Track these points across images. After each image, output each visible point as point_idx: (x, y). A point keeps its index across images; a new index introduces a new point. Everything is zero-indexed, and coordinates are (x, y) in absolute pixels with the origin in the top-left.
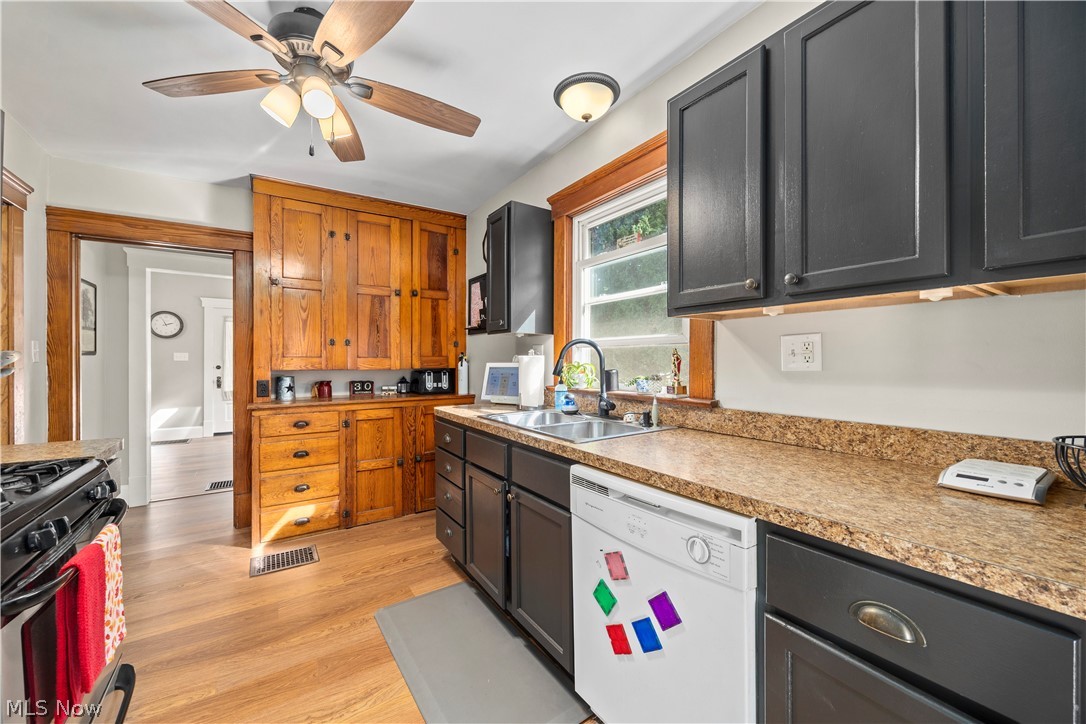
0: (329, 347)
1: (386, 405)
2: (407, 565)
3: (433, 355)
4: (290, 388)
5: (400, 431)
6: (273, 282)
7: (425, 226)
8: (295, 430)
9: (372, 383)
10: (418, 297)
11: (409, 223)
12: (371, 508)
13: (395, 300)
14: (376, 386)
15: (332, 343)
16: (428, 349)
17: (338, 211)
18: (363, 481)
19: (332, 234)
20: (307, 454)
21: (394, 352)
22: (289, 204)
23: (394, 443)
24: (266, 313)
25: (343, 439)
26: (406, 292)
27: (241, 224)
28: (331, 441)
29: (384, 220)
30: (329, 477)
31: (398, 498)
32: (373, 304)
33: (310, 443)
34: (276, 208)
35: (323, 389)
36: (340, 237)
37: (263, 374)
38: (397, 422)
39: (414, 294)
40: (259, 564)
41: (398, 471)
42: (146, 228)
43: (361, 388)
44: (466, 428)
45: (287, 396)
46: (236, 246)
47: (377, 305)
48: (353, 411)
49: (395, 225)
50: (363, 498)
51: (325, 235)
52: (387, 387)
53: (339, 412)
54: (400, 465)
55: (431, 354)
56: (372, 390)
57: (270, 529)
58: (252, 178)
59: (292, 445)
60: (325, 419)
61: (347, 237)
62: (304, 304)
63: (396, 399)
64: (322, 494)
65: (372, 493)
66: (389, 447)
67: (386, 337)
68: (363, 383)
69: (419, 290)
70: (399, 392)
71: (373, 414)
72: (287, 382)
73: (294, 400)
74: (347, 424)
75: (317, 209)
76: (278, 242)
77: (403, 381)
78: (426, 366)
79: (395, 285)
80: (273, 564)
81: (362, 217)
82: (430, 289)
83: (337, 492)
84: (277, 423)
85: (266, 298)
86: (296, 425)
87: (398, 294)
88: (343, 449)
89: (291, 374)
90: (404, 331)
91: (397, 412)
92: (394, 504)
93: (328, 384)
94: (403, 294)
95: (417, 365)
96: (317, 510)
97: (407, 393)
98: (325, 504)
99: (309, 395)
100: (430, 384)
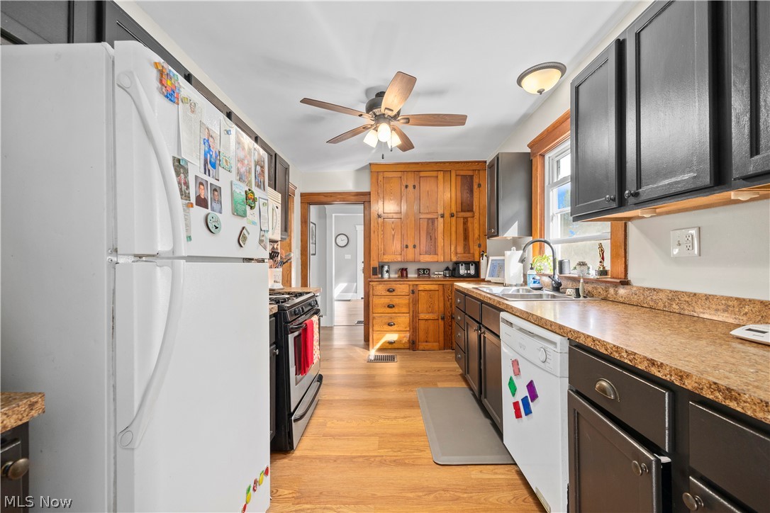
0: (405, 249)
1: (435, 283)
2: (439, 373)
3: (464, 253)
4: (387, 271)
5: (442, 299)
6: (379, 216)
7: (458, 172)
8: (388, 293)
9: (429, 270)
10: (454, 218)
11: (449, 173)
12: (426, 342)
13: (441, 220)
14: (431, 272)
15: (407, 247)
16: (460, 249)
17: (410, 173)
18: (422, 325)
19: (407, 187)
20: (394, 306)
21: (440, 251)
22: (387, 175)
23: (439, 305)
24: (376, 233)
25: (411, 300)
26: (447, 215)
27: (366, 189)
28: (405, 301)
29: (434, 174)
30: (404, 320)
31: (442, 339)
32: (428, 222)
33: (396, 301)
34: (380, 178)
35: (403, 272)
36: (411, 187)
37: (375, 264)
38: (441, 293)
39: (452, 215)
40: (372, 358)
41: (441, 322)
42: (331, 196)
43: (424, 273)
44: (466, 295)
45: (386, 276)
46: (363, 199)
47: (430, 224)
48: (417, 285)
49: (441, 175)
50: (422, 335)
51: (403, 188)
52: (438, 273)
53: (409, 285)
54: (443, 319)
55: (463, 252)
56: (429, 274)
57: (378, 343)
58: (370, 164)
59: (386, 301)
60: (403, 288)
61: (414, 187)
62: (393, 226)
63: (442, 279)
64: (401, 329)
65: (427, 333)
66: (436, 307)
67: (435, 242)
68: (424, 270)
69: (455, 213)
70: (445, 276)
71: (427, 287)
72: (386, 268)
73: (389, 278)
74: (413, 292)
75: (399, 174)
76: (382, 196)
77: (447, 269)
78: (460, 260)
79: (440, 212)
80: (377, 359)
81: (422, 174)
82: (462, 211)
83: (408, 329)
84: (380, 289)
85: (376, 225)
86: (389, 290)
87: (443, 216)
88: (411, 306)
89: (388, 263)
90: (446, 238)
91: (441, 287)
92: (439, 342)
93: (406, 269)
94: (445, 216)
95: (454, 259)
96: (399, 337)
97: (450, 276)
98: (402, 335)
99: (397, 276)
100: (462, 271)
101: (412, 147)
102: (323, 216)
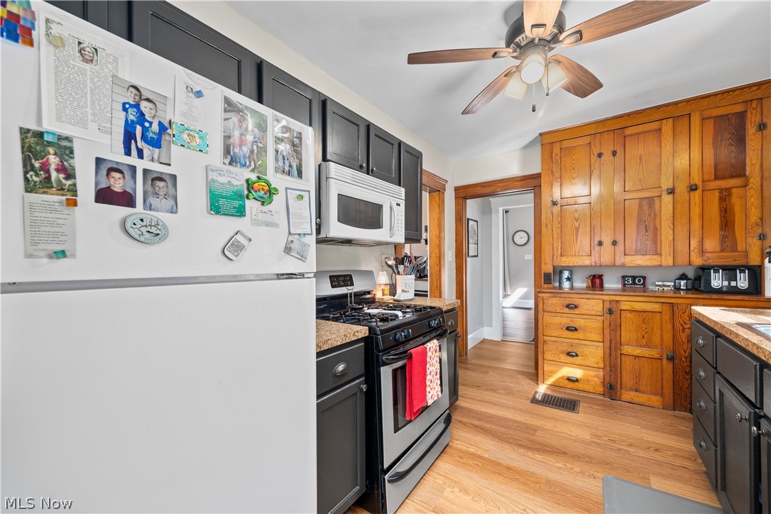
0: (597, 248)
1: (653, 300)
3: (722, 250)
4: (568, 279)
5: (669, 326)
6: (554, 203)
7: (707, 114)
8: (567, 310)
9: (644, 278)
10: (697, 194)
11: (686, 119)
12: (636, 391)
13: (667, 199)
14: (649, 281)
15: (600, 244)
16: (712, 244)
17: (605, 136)
18: (627, 364)
19: (600, 155)
20: (576, 330)
21: (666, 249)
22: (565, 144)
23: (663, 335)
24: (549, 226)
25: (607, 324)
26: (682, 188)
27: (536, 169)
28: (596, 324)
29: (654, 126)
30: (595, 353)
31: (668, 389)
32: (640, 206)
33: (579, 322)
34: (556, 150)
35: (596, 282)
36: (607, 156)
37: (548, 268)
38: (667, 317)
39: (693, 188)
40: (539, 397)
41: (668, 366)
42: (490, 186)
43: (634, 282)
44: (718, 335)
45: (566, 285)
46: (532, 183)
47: (646, 207)
48: (617, 301)
49: (667, 126)
50: (627, 379)
51: (594, 158)
52: (661, 283)
53: (604, 301)
54: (671, 359)
55: (718, 249)
56: (644, 284)
57: (550, 376)
58: (541, 134)
59: (566, 321)
60: (593, 305)
61: (614, 153)
62: (577, 215)
63: (672, 294)
64: (588, 363)
65: (638, 377)
66: (657, 339)
67: (655, 235)
68: (634, 278)
69: (699, 183)
70: (677, 289)
71: (638, 306)
72: (566, 274)
73: (572, 288)
74: (611, 312)
75: (587, 140)
76: (557, 174)
77: (683, 277)
78: (711, 262)
79: (666, 184)
80: (548, 401)
81: (628, 131)
82: (717, 178)
83: (602, 365)
84: (554, 303)
85: (549, 216)
86: (568, 306)
87: (671, 191)
88: (607, 332)
89: (571, 269)
90: (678, 228)
91: (666, 308)
92: (662, 395)
93: (600, 277)
94: (677, 191)
95: (698, 261)
96: (584, 376)
97: (687, 290)
98: (592, 373)
99: (584, 285)
100: (717, 281)
101: (599, 85)
102: (487, 211)
